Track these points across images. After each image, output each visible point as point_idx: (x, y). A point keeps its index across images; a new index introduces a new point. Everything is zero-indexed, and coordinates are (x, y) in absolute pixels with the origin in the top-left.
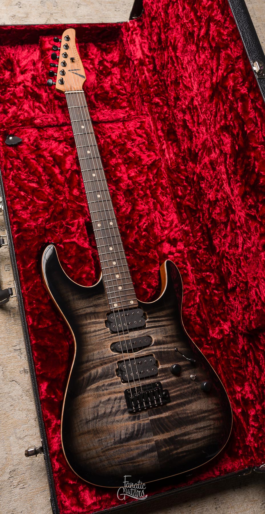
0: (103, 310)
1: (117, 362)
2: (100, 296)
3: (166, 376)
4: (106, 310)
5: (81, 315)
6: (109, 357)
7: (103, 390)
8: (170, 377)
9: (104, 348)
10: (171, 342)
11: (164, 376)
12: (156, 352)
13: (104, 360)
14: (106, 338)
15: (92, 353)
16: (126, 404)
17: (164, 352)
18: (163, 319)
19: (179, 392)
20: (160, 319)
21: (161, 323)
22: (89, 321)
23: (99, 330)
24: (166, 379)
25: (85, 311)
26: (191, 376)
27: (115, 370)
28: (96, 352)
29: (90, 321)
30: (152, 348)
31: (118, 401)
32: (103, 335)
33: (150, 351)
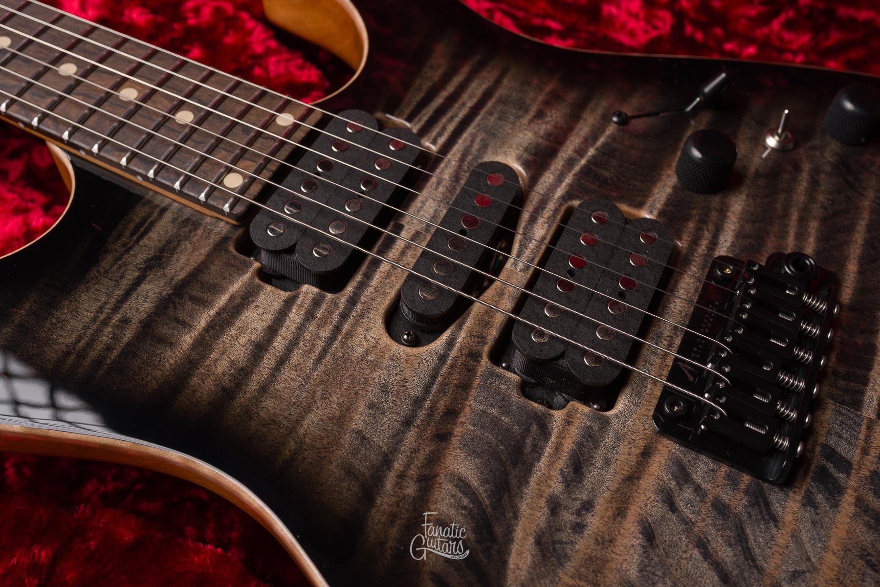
0: (205, 251)
1: (485, 361)
2: (137, 220)
3: (703, 222)
4: (213, 239)
5: (130, 351)
6: (433, 377)
7: (579, 528)
8: (723, 212)
9: (375, 365)
10: (574, 117)
11: (699, 229)
12: (571, 186)
13: (432, 409)
14: (337, 329)
15: (347, 440)
16: (724, 469)
17: (593, 161)
18: (457, 80)
19: (814, 226)
20: (450, 89)
21: (465, 96)
22: (187, 340)
23: (273, 330)
24: (718, 230)
25: (125, 321)
26: (772, 142)
27: (516, 397)
28: (359, 419)
29: (195, 333)
30: (541, 188)
31: (688, 493)
32: (312, 327)
33: (551, 206)
